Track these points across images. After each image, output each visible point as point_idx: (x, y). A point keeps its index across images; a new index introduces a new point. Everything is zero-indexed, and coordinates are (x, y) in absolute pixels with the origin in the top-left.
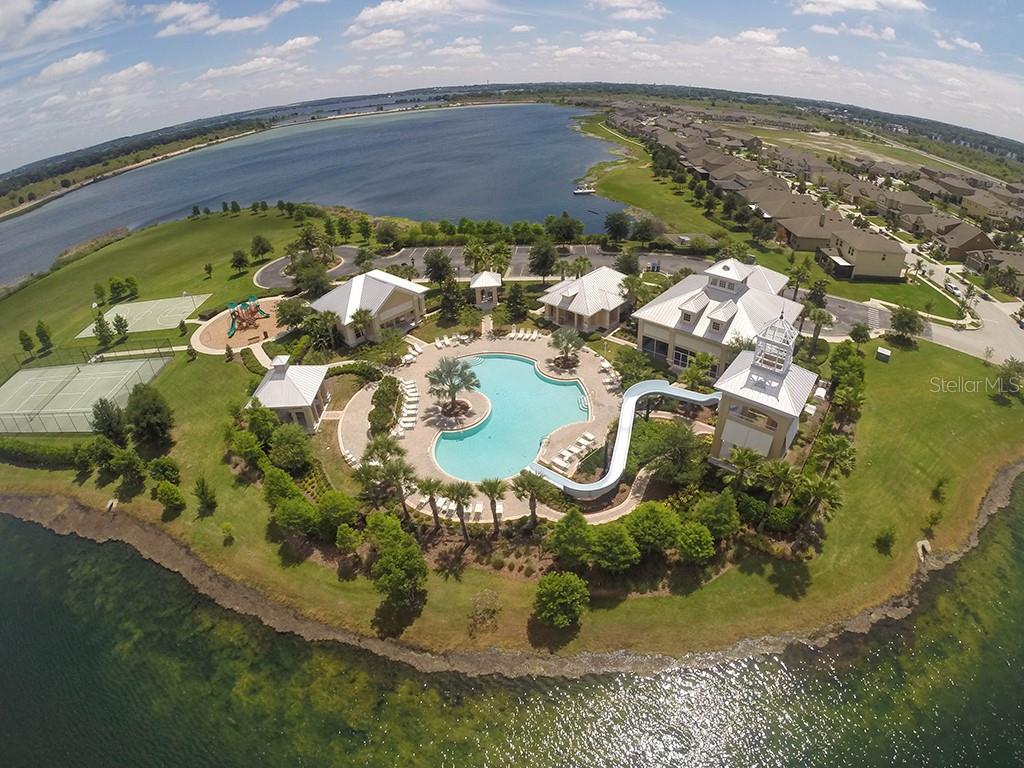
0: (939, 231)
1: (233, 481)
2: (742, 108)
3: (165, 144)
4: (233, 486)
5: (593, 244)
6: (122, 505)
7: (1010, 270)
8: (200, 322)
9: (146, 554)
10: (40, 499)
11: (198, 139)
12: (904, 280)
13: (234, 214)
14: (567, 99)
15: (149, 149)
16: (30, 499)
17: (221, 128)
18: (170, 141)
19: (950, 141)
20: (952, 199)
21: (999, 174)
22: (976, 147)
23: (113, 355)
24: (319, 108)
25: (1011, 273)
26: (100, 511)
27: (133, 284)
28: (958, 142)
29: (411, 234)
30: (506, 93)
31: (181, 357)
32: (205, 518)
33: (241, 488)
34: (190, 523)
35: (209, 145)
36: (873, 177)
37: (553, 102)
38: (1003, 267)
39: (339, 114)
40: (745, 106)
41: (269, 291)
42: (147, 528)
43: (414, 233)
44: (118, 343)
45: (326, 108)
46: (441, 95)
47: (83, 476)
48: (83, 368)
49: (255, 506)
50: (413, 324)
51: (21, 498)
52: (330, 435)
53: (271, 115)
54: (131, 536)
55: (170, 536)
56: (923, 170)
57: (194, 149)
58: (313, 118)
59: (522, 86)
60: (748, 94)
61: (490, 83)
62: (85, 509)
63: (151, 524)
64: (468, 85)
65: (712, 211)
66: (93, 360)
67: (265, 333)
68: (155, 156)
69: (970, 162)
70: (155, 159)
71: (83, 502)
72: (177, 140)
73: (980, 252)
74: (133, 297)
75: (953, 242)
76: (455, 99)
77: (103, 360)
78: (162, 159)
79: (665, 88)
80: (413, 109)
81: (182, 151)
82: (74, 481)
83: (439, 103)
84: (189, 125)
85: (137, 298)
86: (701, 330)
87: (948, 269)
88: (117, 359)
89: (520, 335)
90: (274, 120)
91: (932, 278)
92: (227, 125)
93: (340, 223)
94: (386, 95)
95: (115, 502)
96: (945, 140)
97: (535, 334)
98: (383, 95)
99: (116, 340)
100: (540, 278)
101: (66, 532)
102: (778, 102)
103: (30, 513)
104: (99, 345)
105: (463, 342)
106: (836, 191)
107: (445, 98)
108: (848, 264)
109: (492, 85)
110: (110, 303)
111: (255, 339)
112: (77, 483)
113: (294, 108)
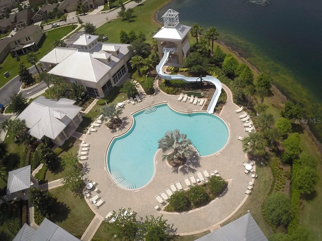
75: (24, 20)
86: (116, 59)
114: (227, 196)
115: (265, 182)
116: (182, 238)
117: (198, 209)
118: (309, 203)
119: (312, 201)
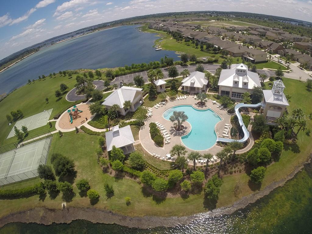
0: (268, 46)
1: (114, 179)
2: (184, 17)
3: (6, 63)
4: (116, 181)
5: (177, 65)
6: (69, 204)
7: (292, 54)
8: (55, 120)
9: (94, 221)
10: (29, 212)
11: (16, 59)
12: (267, 61)
13: (44, 79)
14: (131, 23)
15: (1, 66)
16: (24, 212)
17: (23, 54)
18: (7, 62)
19: (248, 17)
20: (262, 35)
21: (267, 25)
22: (256, 18)
23: (26, 142)
24: (52, 41)
25: (292, 55)
26: (60, 209)
27: (20, 112)
28: (250, 17)
29: (116, 72)
30: (110, 25)
31: (56, 136)
32: (111, 198)
33: (119, 181)
34: (105, 202)
35: (21, 60)
36: (238, 32)
37: (126, 24)
38: (290, 54)
39: (60, 41)
40: (185, 16)
41: (76, 102)
42: (87, 210)
43: (117, 72)
44: (25, 137)
45: (54, 40)
46: (90, 29)
47: (43, 196)
48: (17, 151)
49: (131, 186)
50: (141, 102)
51: (20, 213)
52: (142, 150)
53: (38, 46)
54: (82, 216)
55: (99, 210)
56: (249, 27)
57: (17, 62)
58: (52, 44)
59: (114, 22)
60: (184, 12)
61: (103, 23)
62: (53, 210)
63: (88, 208)
64: (96, 25)
65: (203, 49)
66: (19, 146)
67: (86, 118)
68: (4, 68)
69: (258, 23)
70: (5, 69)
71: (50, 208)
72: (10, 61)
73: (282, 50)
74: (22, 117)
75: (273, 48)
76: (95, 29)
77: (23, 145)
78: (8, 68)
79: (158, 14)
80: (83, 35)
81: (13, 64)
82: (39, 200)
83: (90, 31)
84: (11, 56)
85: (23, 117)
86: (240, 86)
87: (275, 56)
88: (29, 143)
89: (181, 98)
90: (39, 47)
91: (273, 59)
92: (24, 53)
93: (89, 74)
94: (72, 33)
95: (65, 204)
96: (246, 17)
97: (185, 97)
98: (70, 33)
99: (24, 135)
100: (173, 78)
101: (50, 223)
102: (194, 13)
103: (28, 219)
104: (18, 139)
105: (164, 104)
106: (231, 38)
107: (92, 30)
108: (253, 59)
109: (104, 23)
110: (14, 121)
111: (83, 122)
112: (41, 200)
113: (43, 43)
114: (155, 147)
115: (160, 165)
116: (138, 131)
117: (150, 136)
118: (141, 189)
119: (142, 191)
